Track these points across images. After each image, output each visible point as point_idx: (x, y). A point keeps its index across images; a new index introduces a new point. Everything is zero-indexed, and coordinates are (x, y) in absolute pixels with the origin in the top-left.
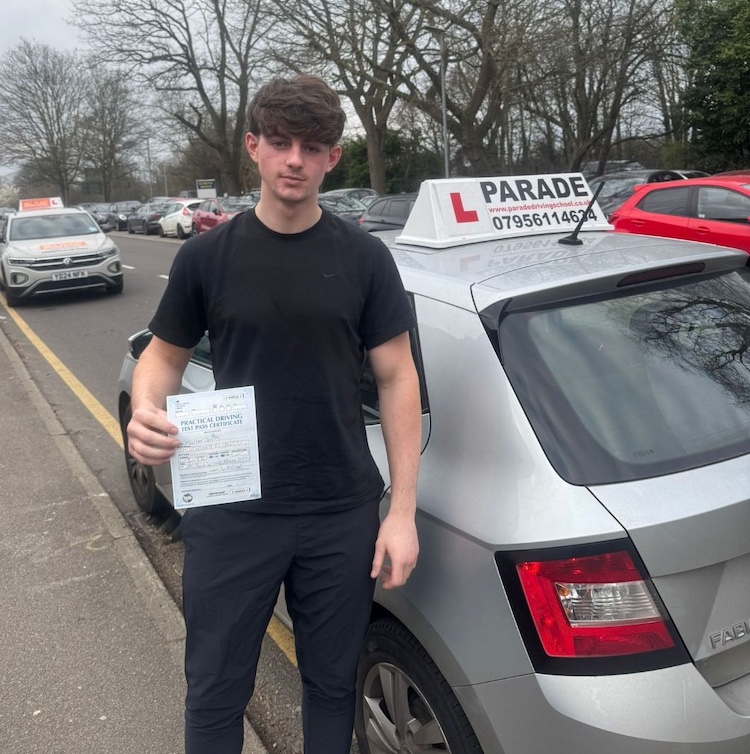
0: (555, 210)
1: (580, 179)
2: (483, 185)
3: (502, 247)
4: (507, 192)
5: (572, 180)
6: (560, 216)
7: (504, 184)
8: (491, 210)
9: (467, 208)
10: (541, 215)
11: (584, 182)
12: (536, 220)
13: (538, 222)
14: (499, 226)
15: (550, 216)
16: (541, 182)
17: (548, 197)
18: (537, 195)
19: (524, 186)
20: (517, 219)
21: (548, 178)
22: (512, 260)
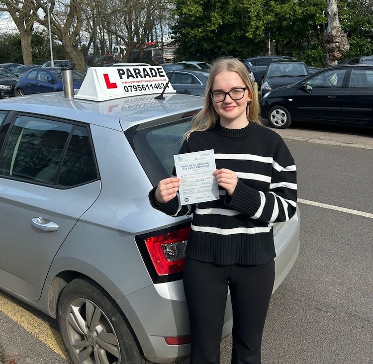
0: (151, 83)
1: (161, 69)
2: (119, 70)
3: (128, 100)
4: (130, 74)
5: (158, 69)
6: (153, 86)
7: (128, 70)
8: (123, 83)
9: (112, 81)
10: (145, 85)
11: (163, 70)
12: (143, 88)
13: (144, 88)
14: (127, 90)
15: (149, 86)
16: (144, 70)
17: (148, 77)
18: (143, 76)
19: (137, 71)
20: (135, 87)
21: (147, 68)
22: (132, 106)
